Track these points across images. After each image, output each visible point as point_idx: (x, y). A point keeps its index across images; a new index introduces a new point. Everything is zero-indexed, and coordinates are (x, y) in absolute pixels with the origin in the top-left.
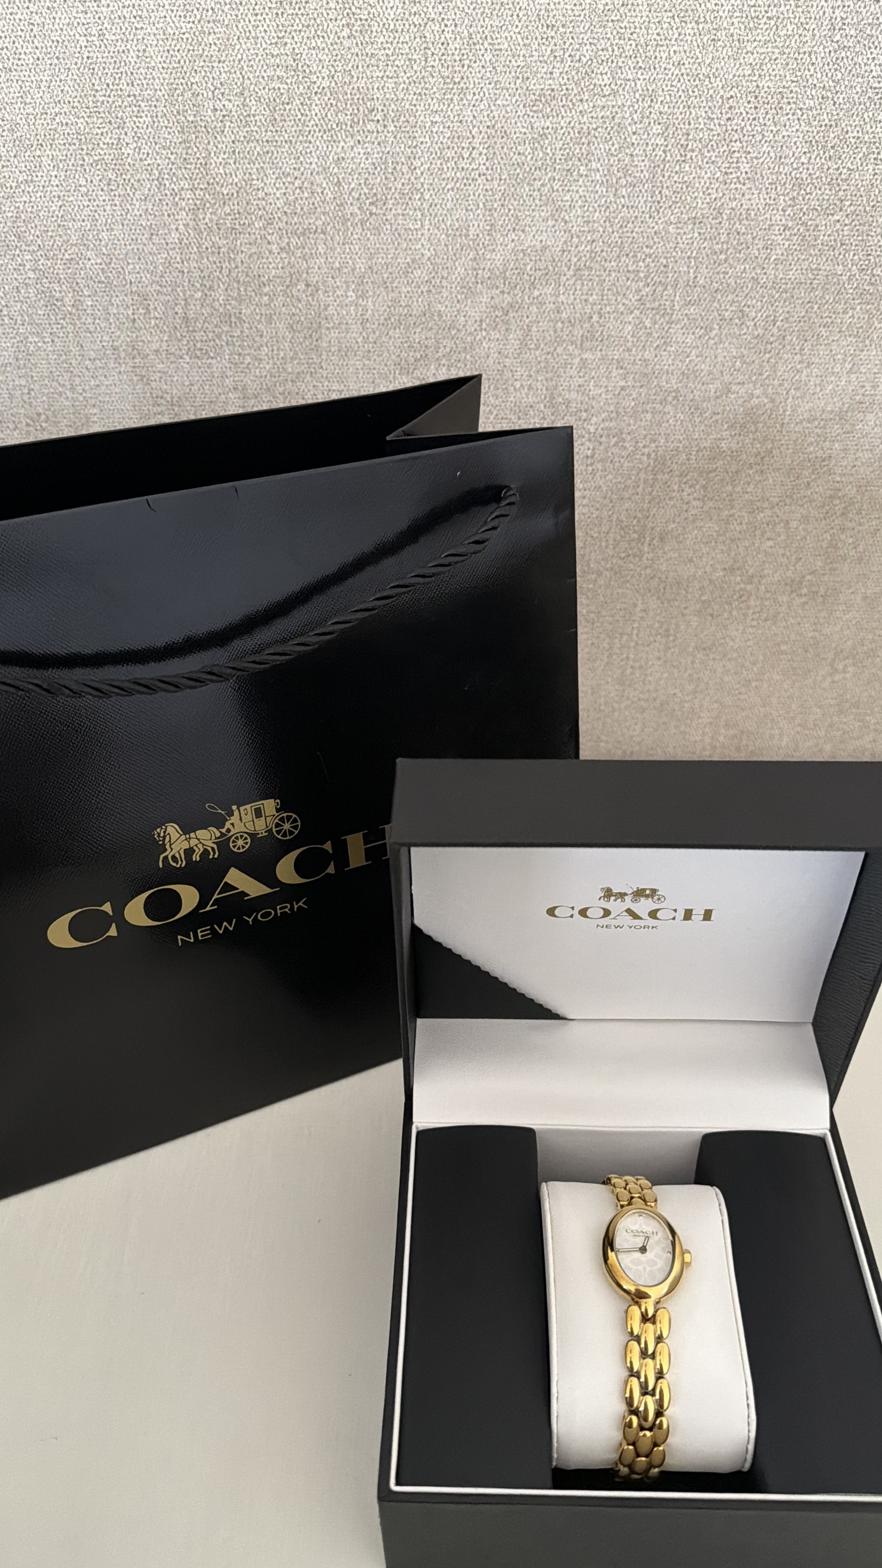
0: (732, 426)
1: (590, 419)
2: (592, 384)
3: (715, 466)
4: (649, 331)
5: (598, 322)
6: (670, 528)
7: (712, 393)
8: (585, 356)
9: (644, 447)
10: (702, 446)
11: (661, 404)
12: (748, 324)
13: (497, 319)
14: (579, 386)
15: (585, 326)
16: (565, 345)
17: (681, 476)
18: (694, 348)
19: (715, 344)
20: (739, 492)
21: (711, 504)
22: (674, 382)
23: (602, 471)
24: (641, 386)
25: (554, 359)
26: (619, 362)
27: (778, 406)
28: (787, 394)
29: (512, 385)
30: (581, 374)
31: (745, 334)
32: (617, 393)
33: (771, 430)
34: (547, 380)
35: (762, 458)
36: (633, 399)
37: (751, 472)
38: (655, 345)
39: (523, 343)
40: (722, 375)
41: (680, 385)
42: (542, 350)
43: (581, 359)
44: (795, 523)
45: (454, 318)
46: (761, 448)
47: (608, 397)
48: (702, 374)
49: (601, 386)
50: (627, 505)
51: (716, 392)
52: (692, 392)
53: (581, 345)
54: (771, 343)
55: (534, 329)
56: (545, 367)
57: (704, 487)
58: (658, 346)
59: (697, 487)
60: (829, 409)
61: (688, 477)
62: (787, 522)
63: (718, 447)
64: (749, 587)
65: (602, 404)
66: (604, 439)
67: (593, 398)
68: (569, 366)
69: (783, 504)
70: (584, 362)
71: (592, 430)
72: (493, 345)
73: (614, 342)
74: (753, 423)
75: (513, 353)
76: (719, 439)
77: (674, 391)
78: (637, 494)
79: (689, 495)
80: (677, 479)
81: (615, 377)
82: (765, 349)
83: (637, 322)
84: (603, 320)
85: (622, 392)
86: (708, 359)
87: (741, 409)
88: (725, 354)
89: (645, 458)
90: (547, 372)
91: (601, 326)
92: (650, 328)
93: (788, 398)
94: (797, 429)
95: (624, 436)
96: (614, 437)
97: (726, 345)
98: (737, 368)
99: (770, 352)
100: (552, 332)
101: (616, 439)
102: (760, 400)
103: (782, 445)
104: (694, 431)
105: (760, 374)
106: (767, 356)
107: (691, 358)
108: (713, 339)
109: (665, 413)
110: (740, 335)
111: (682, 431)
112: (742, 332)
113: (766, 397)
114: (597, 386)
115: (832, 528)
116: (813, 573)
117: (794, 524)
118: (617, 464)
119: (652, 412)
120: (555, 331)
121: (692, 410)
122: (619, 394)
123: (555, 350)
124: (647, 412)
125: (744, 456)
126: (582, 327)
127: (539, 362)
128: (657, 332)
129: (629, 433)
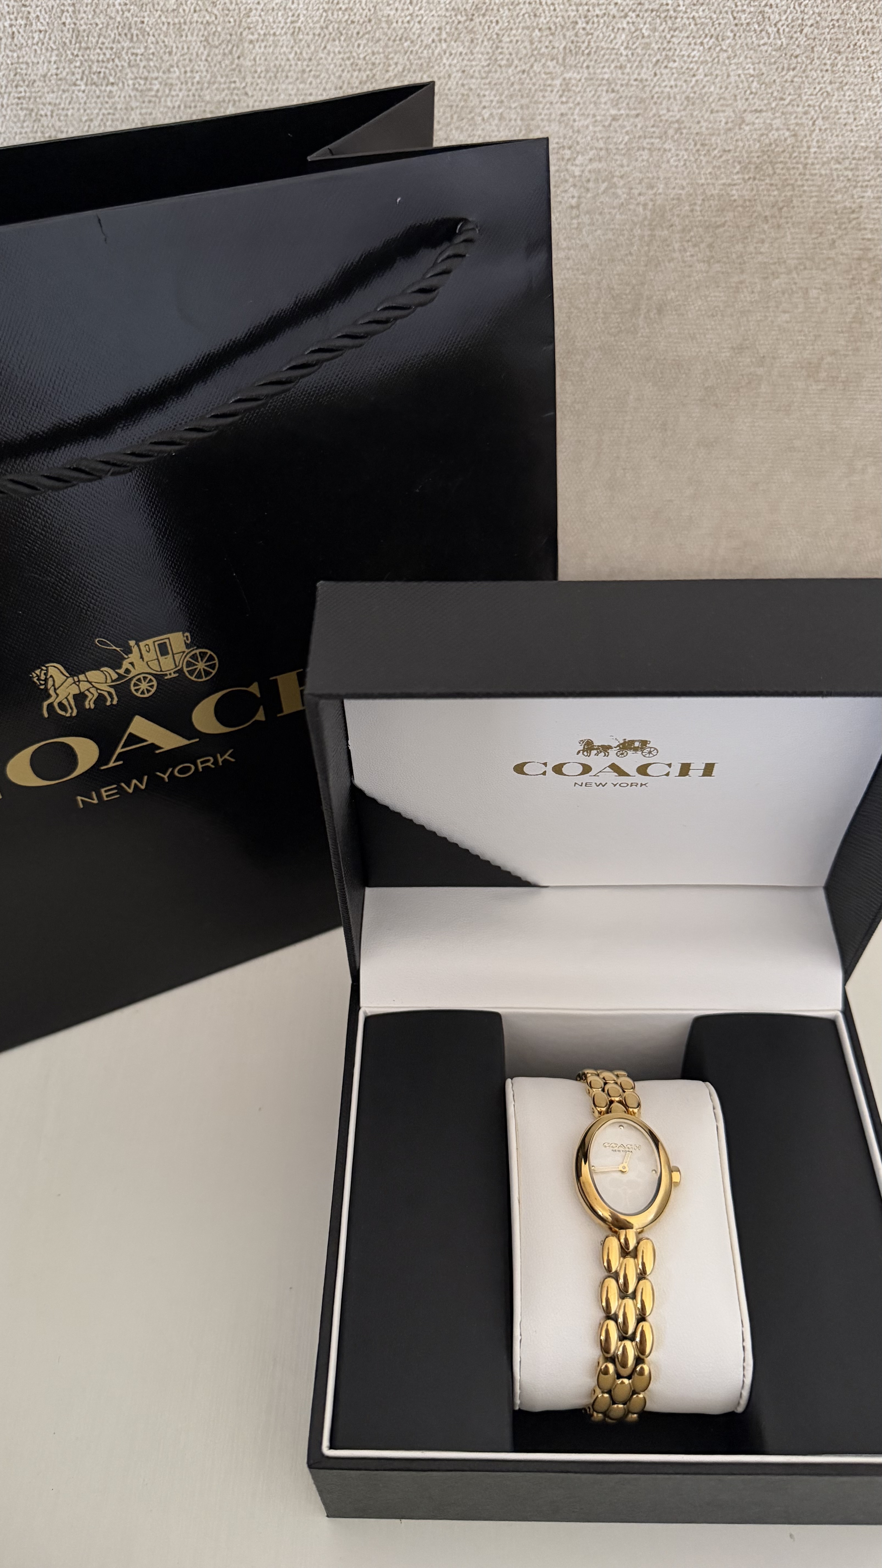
0: (745, 169)
1: (575, 159)
2: (577, 111)
3: (723, 220)
4: (647, 40)
5: (584, 29)
6: (669, 298)
7: (723, 123)
8: (567, 76)
9: (640, 194)
10: (709, 194)
11: (661, 138)
12: (770, 30)
13: (460, 26)
14: (562, 115)
15: (568, 34)
16: (543, 61)
17: (683, 230)
18: (702, 63)
19: (728, 58)
20: (751, 254)
21: (717, 267)
22: (676, 109)
23: (589, 225)
24: (637, 115)
25: (531, 79)
26: (610, 84)
27: (802, 141)
28: (814, 124)
29: (480, 114)
30: (564, 99)
31: (764, 44)
32: (607, 124)
33: (792, 172)
34: (522, 108)
35: (780, 209)
36: (627, 133)
37: (766, 227)
38: (654, 60)
39: (492, 60)
40: (736, 100)
41: (683, 113)
42: (516, 67)
43: (564, 79)
44: (814, 291)
45: (406, 25)
46: (780, 195)
47: (597, 129)
48: (711, 100)
49: (588, 115)
50: (618, 268)
51: (726, 123)
52: (699, 122)
53: (564, 60)
54: (796, 57)
55: (506, 39)
56: (520, 90)
57: (710, 246)
58: (658, 61)
59: (702, 246)
60: (863, 144)
61: (692, 234)
62: (807, 289)
63: (728, 194)
64: (760, 371)
65: (589, 138)
66: (591, 185)
67: (578, 131)
68: (549, 89)
69: (802, 267)
70: (566, 83)
71: (577, 173)
72: (455, 61)
73: (604, 55)
74: (771, 162)
75: (480, 71)
76: (730, 185)
77: (677, 121)
78: (631, 254)
79: (692, 256)
80: (678, 236)
81: (605, 103)
82: (789, 65)
83: (633, 29)
84: (590, 25)
85: (614, 123)
86: (719, 78)
87: (758, 145)
88: (740, 72)
89: (641, 209)
90: (522, 96)
91: (588, 34)
92: (649, 36)
93: (814, 130)
94: (823, 172)
95: (615, 179)
96: (603, 182)
97: (742, 59)
98: (754, 90)
99: (794, 69)
100: (527, 44)
101: (606, 184)
102: (781, 132)
103: (804, 191)
104: (699, 173)
105: (782, 99)
106: (791, 73)
107: (697, 78)
108: (726, 51)
109: (665, 150)
110: (759, 46)
111: (685, 174)
112: (762, 42)
113: (788, 129)
114: (583, 114)
115: (859, 298)
116: (834, 353)
117: (813, 293)
118: (608, 216)
119: (650, 149)
120: (532, 43)
121: (698, 146)
122: (610, 125)
123: (532, 66)
124: (644, 149)
125: (759, 208)
126: (564, 36)
127: (513, 84)
128: (657, 42)
129: (622, 177)
